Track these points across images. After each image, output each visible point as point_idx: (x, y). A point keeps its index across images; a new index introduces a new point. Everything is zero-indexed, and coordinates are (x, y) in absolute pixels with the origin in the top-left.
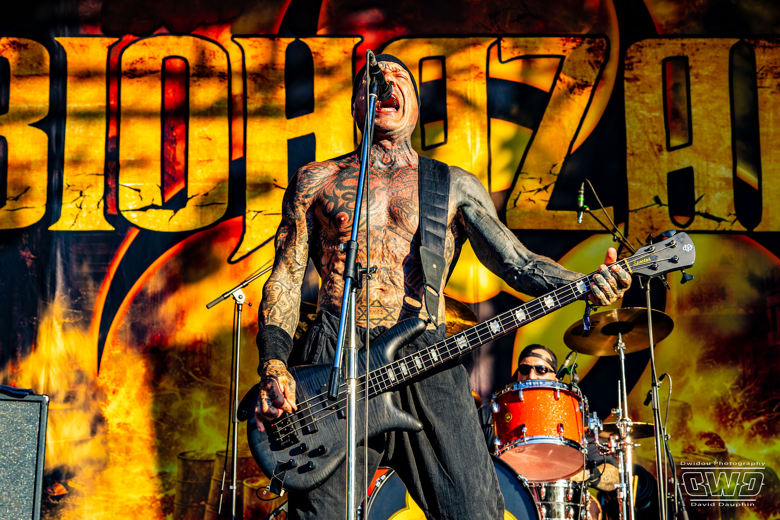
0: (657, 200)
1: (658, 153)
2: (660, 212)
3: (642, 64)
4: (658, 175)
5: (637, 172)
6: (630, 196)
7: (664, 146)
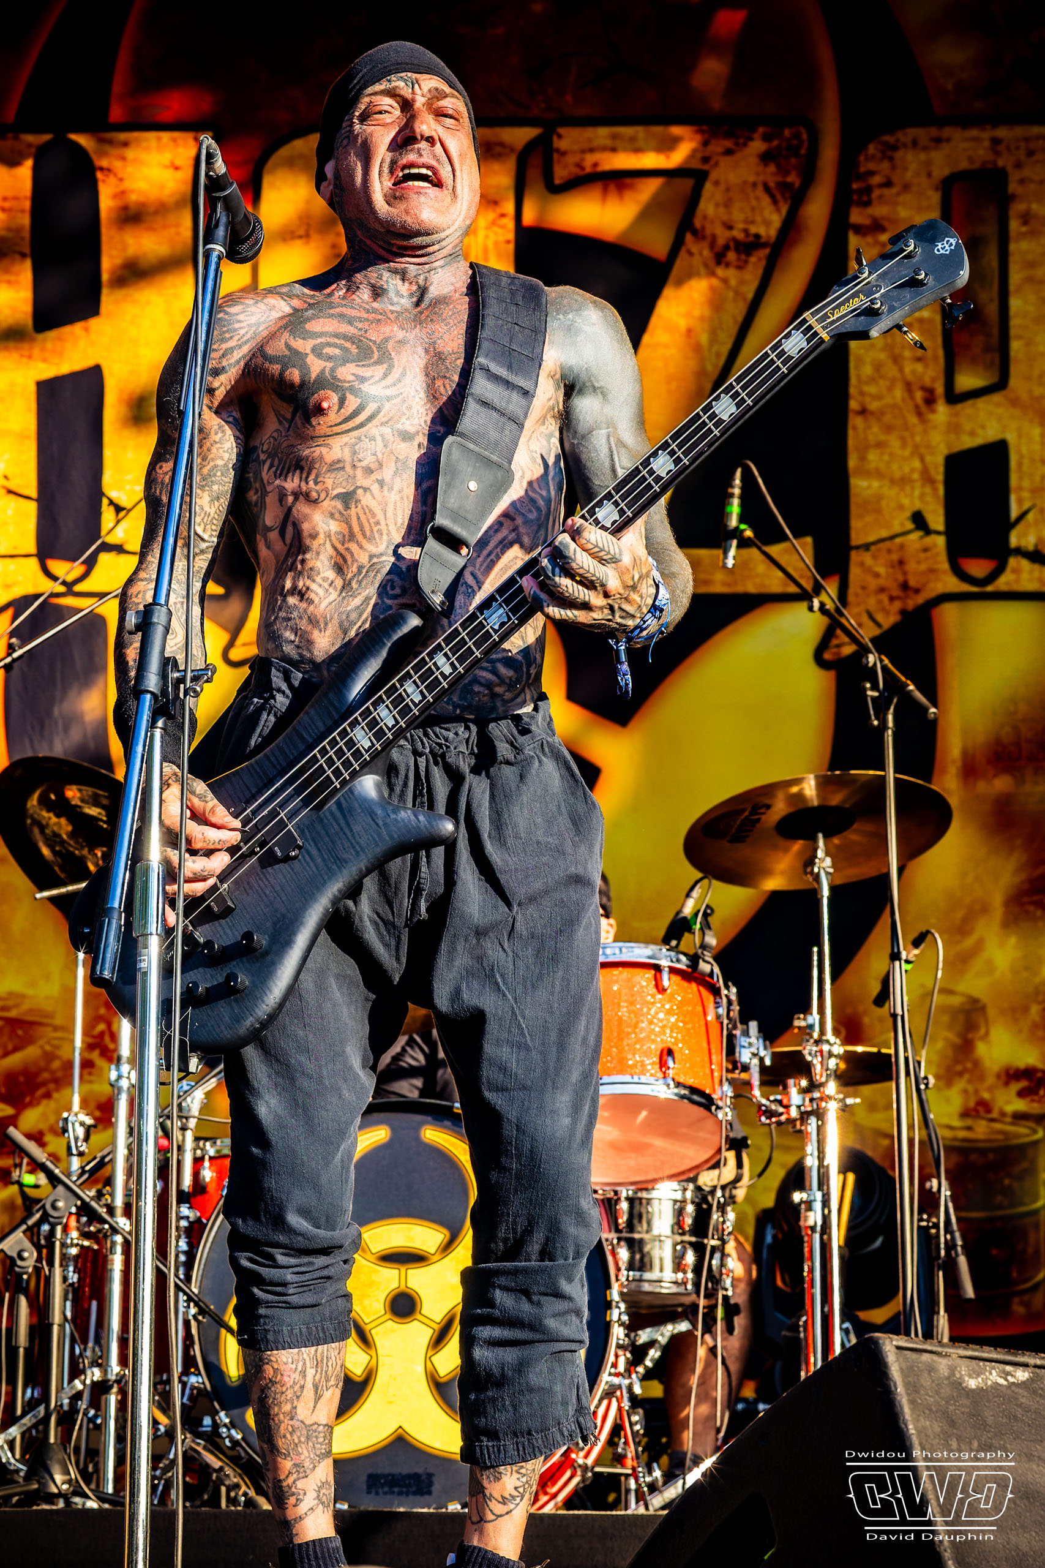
0: (919, 520)
1: (924, 409)
2: (926, 550)
3: (894, 191)
4: (922, 460)
5: (873, 456)
6: (854, 510)
7: (940, 390)
